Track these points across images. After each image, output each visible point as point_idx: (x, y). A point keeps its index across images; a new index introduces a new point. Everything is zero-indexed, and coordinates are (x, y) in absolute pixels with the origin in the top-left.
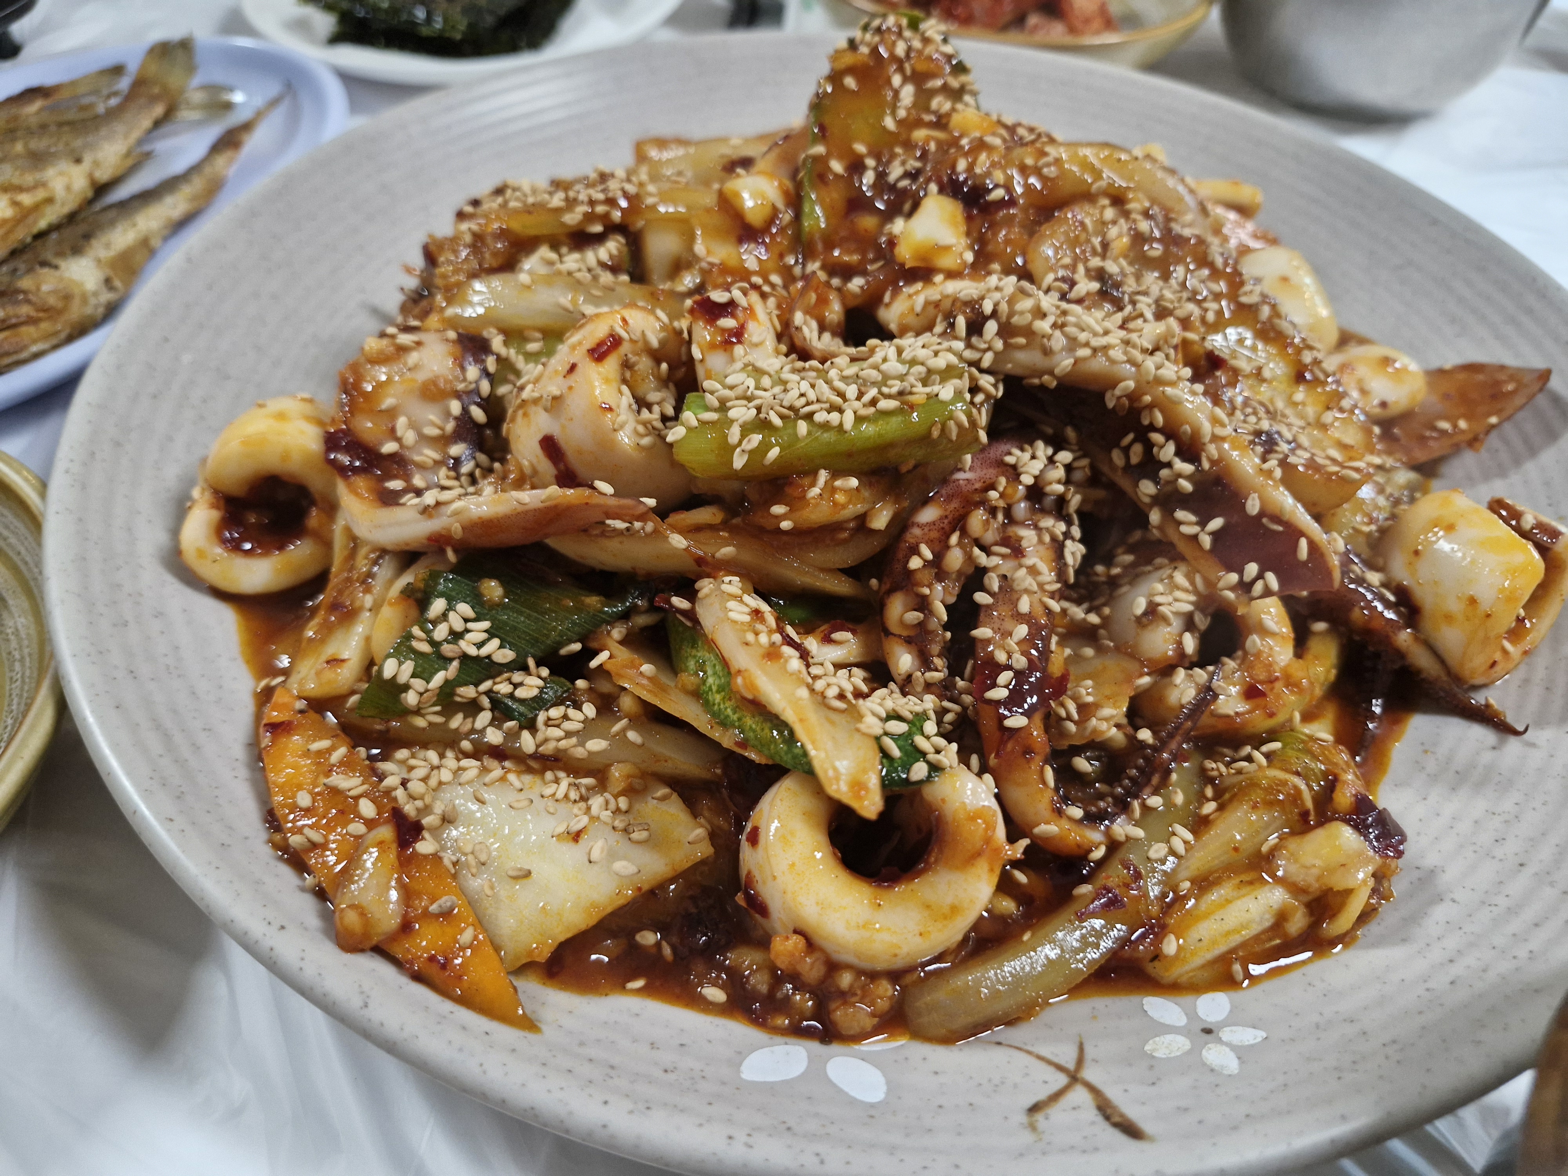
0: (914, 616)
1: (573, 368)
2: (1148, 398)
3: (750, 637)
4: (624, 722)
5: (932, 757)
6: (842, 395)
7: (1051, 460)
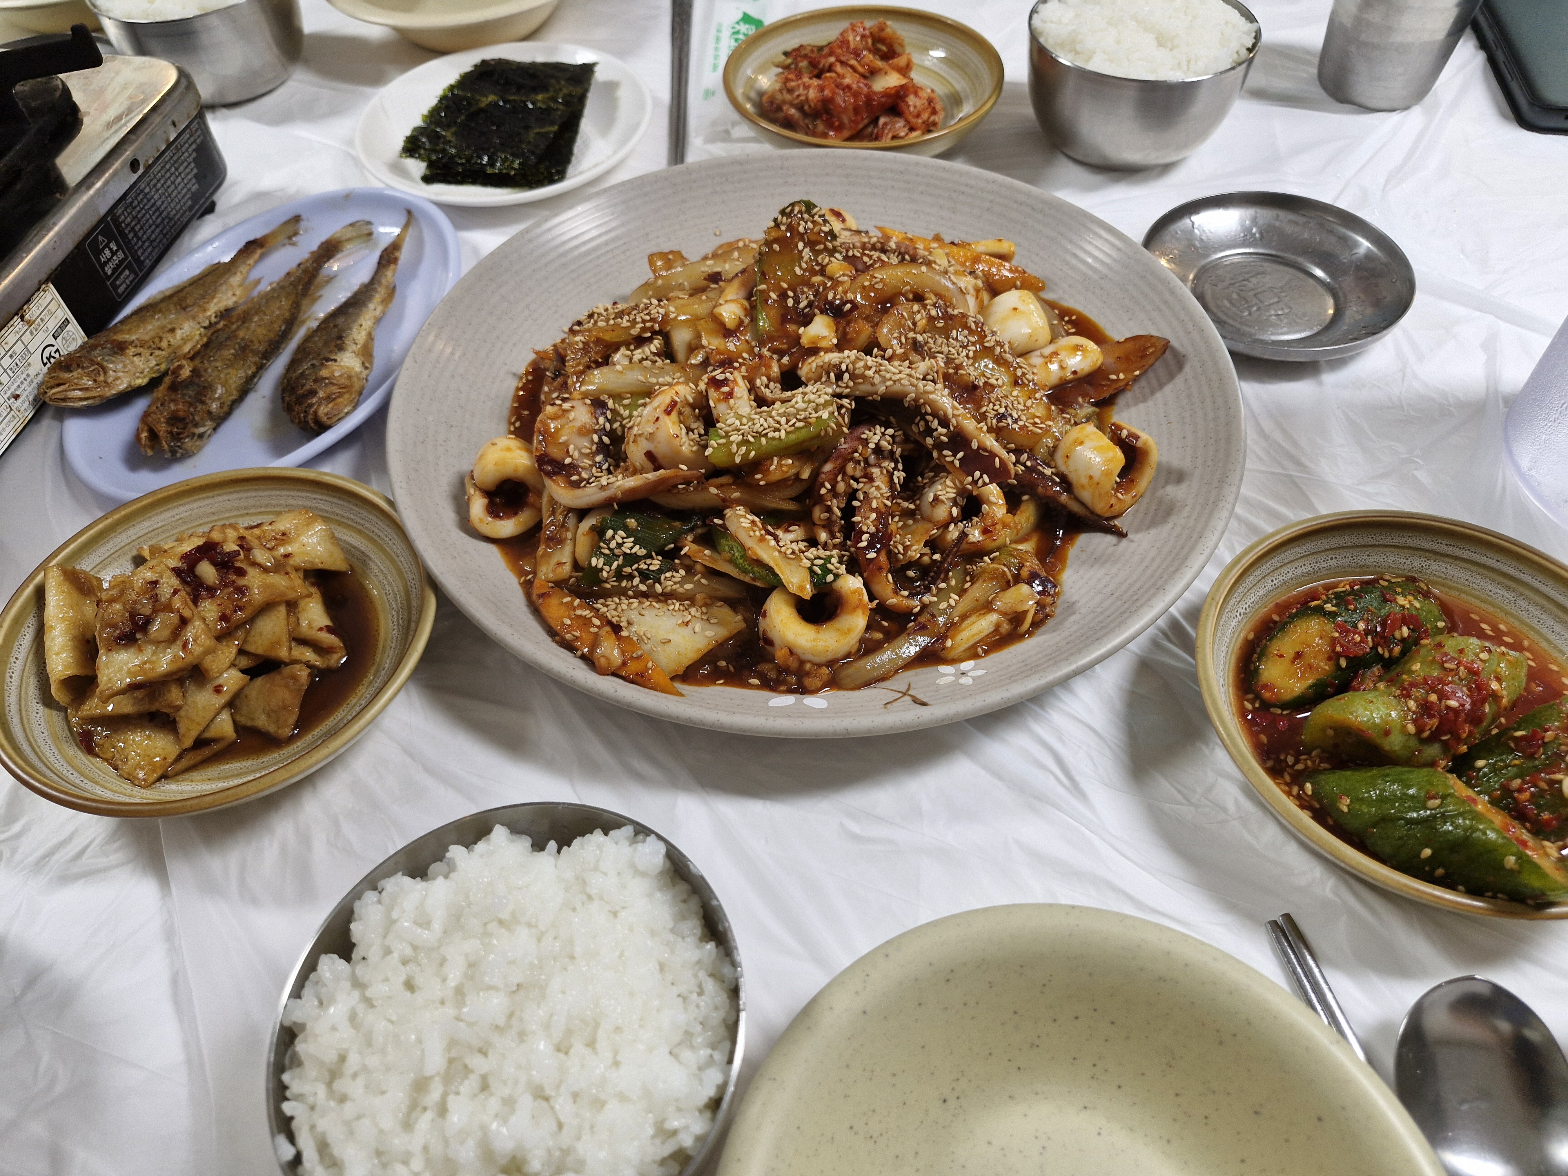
0: (825, 515)
1: (658, 419)
2: (922, 401)
3: (752, 533)
4: (699, 576)
5: (835, 571)
6: (779, 423)
7: (883, 434)
